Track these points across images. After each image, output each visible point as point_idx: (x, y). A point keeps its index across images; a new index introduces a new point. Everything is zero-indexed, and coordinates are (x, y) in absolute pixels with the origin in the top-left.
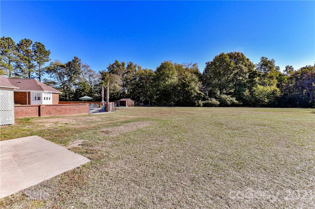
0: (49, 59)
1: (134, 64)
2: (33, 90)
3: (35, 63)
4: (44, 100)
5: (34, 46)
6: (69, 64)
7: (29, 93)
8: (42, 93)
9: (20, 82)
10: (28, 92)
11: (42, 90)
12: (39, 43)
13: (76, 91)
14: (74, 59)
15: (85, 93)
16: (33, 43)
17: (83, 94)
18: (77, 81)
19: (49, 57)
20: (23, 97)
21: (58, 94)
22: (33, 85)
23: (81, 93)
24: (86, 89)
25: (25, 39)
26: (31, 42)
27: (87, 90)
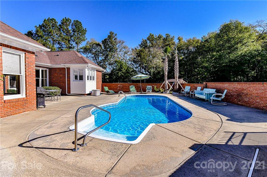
0: (85, 38)
1: (171, 36)
2: (74, 63)
3: (74, 44)
4: (88, 80)
5: (72, 25)
6: (105, 42)
7: (69, 69)
8: (85, 68)
9: (58, 55)
10: (67, 68)
11: (86, 63)
12: (77, 21)
13: (112, 72)
14: (109, 35)
15: (122, 73)
16: (72, 22)
17: (120, 74)
18: (112, 60)
19: (85, 36)
20: (62, 76)
21: (101, 72)
22: (73, 57)
23: (118, 73)
24: (123, 69)
25: (65, 18)
26: (70, 21)
27: (125, 69)
